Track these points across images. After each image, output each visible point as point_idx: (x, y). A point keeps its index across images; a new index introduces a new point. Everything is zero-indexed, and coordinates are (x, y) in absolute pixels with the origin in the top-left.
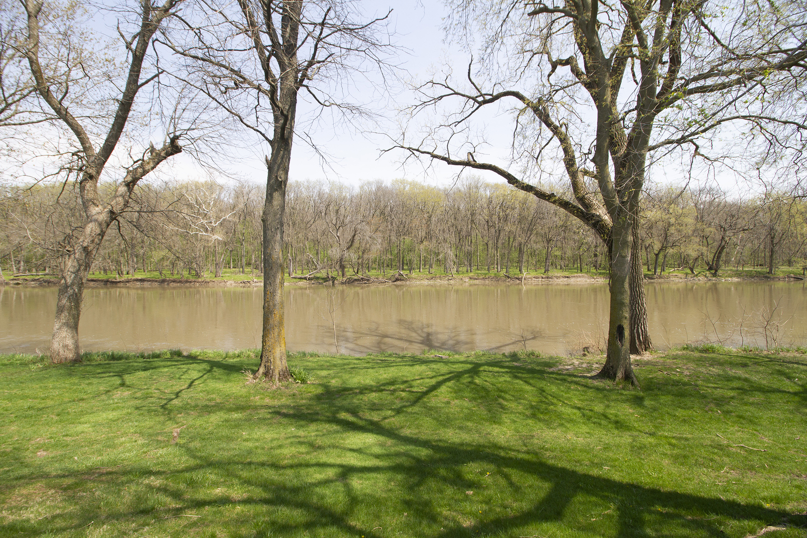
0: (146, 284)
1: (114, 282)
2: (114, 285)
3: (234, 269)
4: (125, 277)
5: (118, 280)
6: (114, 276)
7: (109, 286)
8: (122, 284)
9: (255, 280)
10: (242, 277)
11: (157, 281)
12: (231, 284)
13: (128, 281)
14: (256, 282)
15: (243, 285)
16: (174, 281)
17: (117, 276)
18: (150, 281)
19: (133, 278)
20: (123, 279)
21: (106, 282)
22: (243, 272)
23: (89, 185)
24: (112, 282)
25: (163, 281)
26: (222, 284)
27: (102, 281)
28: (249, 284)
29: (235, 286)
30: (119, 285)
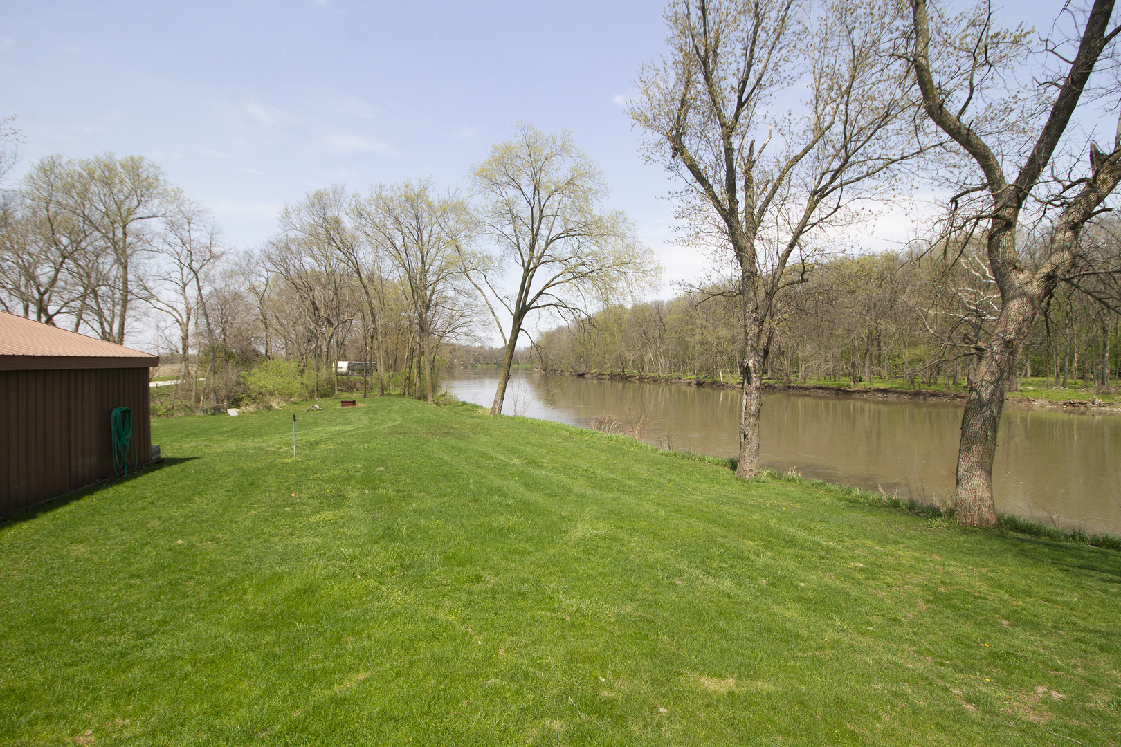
0: (891, 397)
1: (847, 391)
2: (848, 396)
3: (1034, 378)
4: (861, 386)
5: (853, 389)
6: (845, 382)
7: (841, 396)
8: (857, 396)
9: (1098, 401)
10: (1065, 394)
11: (907, 393)
12: (1043, 406)
13: (866, 391)
14: (1099, 405)
15: (1070, 408)
16: (935, 395)
17: (852, 383)
18: (896, 392)
19: (873, 387)
20: (858, 388)
21: (838, 391)
22: (1064, 385)
23: (1005, 239)
24: (845, 392)
25: (917, 394)
26: (1023, 404)
27: (832, 389)
28: (1082, 409)
29: (1050, 410)
30: (854, 395)
